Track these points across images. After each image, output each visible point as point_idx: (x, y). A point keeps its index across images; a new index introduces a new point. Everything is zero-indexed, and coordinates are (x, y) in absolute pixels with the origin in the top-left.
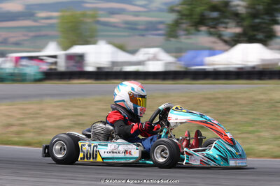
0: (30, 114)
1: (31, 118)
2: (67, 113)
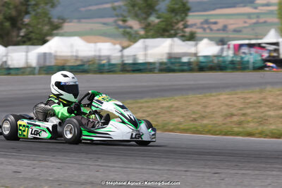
0: (250, 103)
1: (251, 107)
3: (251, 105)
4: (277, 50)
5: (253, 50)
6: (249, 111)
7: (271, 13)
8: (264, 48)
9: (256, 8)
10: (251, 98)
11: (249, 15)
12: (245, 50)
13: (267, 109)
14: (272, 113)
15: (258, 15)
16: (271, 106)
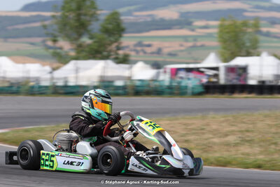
0: (193, 129)
1: (194, 134)
2: (233, 128)
3: (194, 131)
4: (216, 76)
5: (191, 75)
6: (191, 138)
7: (210, 35)
8: (202, 72)
9: (193, 30)
10: (193, 124)
11: (186, 38)
12: (182, 74)
13: (211, 136)
14: (216, 140)
15: (195, 38)
16: (215, 133)
